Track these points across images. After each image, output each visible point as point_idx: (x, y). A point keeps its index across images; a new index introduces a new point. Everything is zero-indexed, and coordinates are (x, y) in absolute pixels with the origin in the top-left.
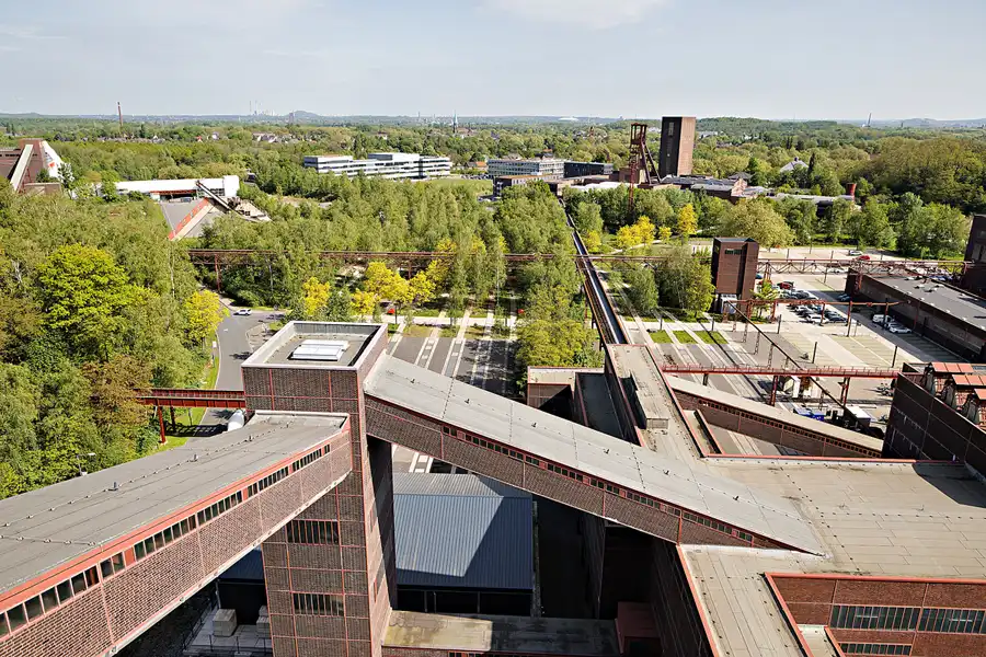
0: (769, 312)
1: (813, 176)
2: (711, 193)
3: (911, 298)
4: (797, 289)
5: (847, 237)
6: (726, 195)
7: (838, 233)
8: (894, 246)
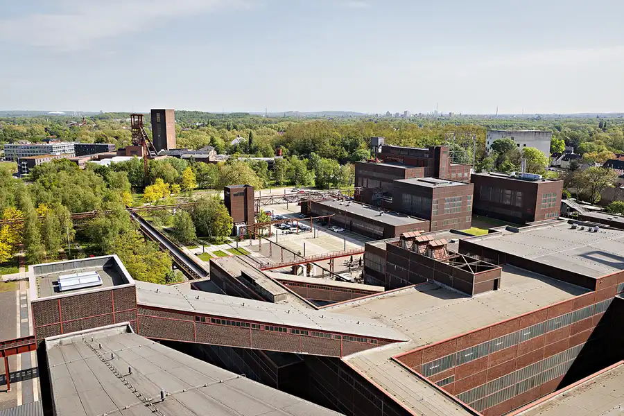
0: (267, 230)
1: (253, 146)
2: (198, 160)
3: (340, 211)
4: (275, 214)
5: (287, 181)
6: (206, 160)
7: (283, 179)
8: (313, 183)
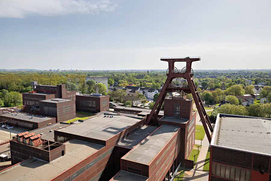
3: (11, 118)
8: (3, 104)
